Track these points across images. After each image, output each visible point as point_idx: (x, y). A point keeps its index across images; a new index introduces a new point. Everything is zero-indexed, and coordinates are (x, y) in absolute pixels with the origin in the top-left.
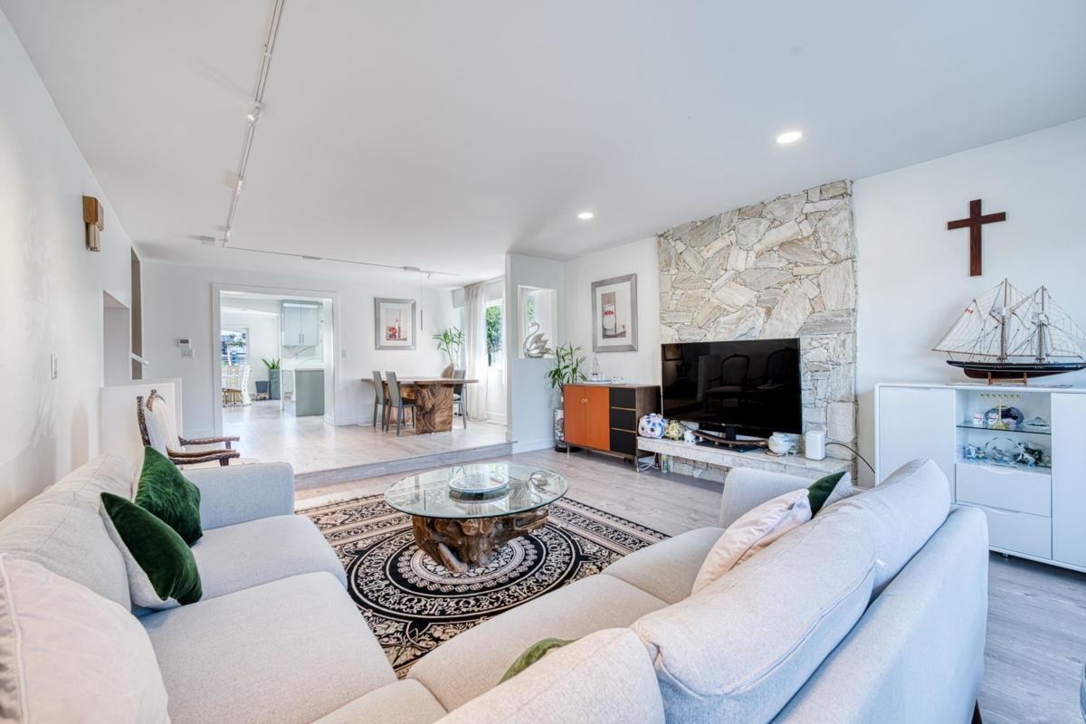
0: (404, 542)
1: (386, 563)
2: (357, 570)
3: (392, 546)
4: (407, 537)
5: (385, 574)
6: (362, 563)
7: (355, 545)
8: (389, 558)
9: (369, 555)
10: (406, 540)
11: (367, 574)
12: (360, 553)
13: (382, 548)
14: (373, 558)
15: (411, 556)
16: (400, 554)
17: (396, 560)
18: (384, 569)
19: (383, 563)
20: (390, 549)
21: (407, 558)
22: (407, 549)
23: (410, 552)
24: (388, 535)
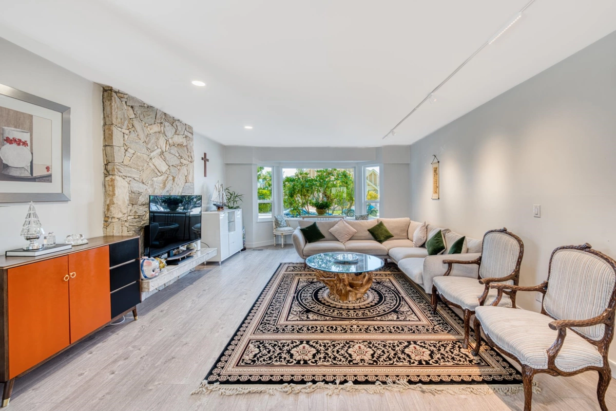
0: (371, 311)
1: (383, 302)
2: (396, 303)
3: (378, 310)
4: (368, 313)
5: (385, 298)
6: (394, 305)
7: (398, 318)
8: (382, 304)
9: (391, 309)
10: (370, 311)
11: (392, 300)
12: (395, 311)
13: (384, 310)
14: (389, 307)
15: (371, 302)
16: (376, 304)
17: (379, 302)
18: (385, 300)
19: (385, 302)
20: (381, 308)
21: (374, 302)
22: (372, 306)
23: (371, 304)
24: (379, 318)
